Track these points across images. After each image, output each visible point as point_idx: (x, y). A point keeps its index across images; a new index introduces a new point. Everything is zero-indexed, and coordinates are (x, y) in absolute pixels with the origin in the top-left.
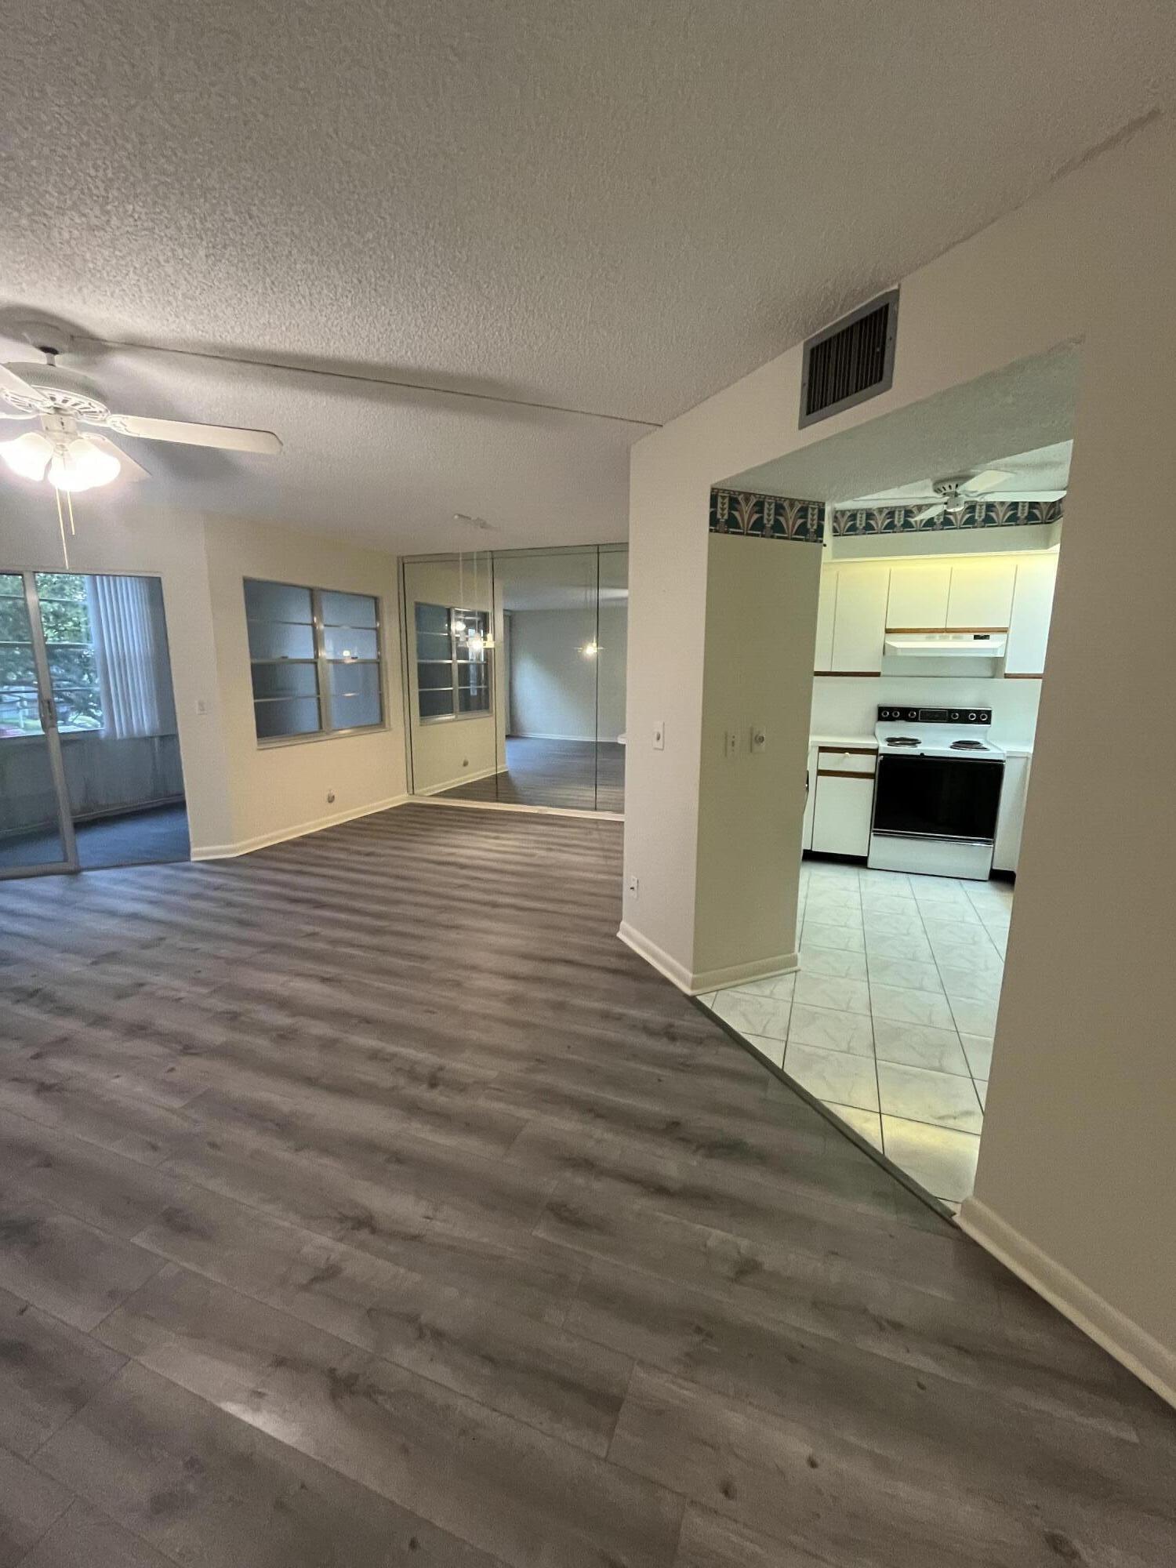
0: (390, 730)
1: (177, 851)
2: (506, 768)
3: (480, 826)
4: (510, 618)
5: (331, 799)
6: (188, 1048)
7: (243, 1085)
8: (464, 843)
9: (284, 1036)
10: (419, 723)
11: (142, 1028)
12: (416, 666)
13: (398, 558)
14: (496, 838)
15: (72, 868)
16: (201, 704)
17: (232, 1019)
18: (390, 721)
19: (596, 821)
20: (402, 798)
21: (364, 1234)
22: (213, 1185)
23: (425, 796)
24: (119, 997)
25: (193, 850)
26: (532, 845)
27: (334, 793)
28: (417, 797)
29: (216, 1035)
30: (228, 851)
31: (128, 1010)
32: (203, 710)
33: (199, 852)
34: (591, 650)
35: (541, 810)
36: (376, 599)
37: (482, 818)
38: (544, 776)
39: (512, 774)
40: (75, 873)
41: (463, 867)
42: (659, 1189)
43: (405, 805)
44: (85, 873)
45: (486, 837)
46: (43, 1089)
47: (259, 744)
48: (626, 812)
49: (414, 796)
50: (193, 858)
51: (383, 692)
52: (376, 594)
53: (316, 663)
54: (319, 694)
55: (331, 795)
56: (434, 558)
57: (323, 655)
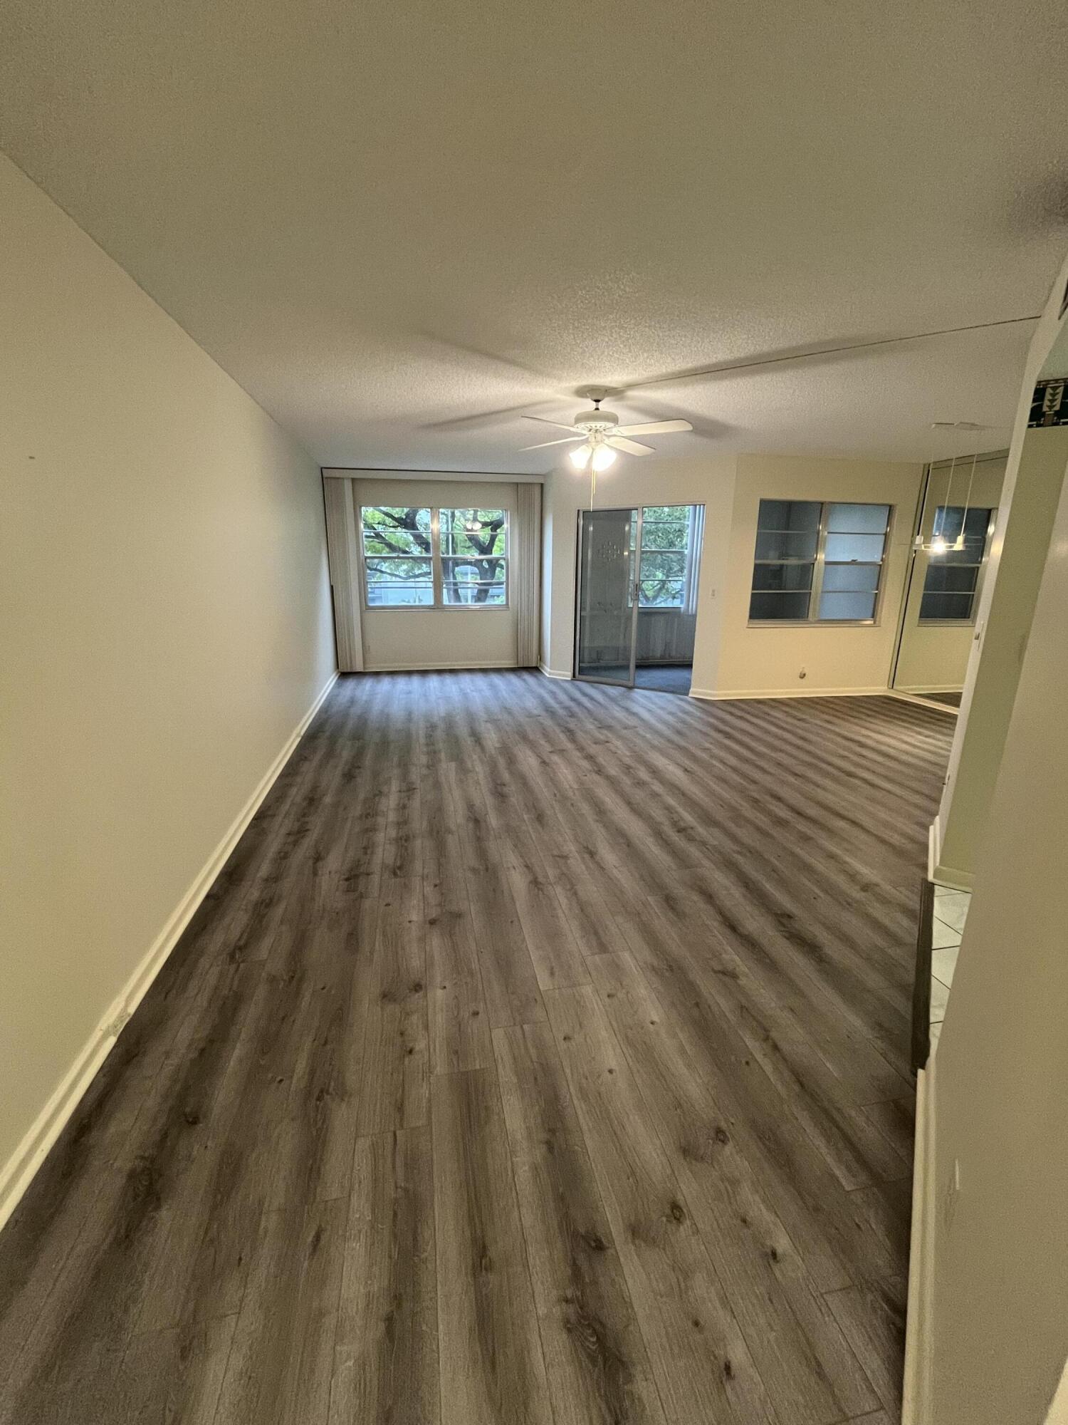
0: (880, 628)
1: (683, 690)
5: (803, 676)
6: (599, 771)
7: (610, 800)
9: (640, 784)
10: (916, 624)
11: (592, 757)
13: (921, 466)
15: (631, 684)
16: (713, 591)
17: (628, 769)
18: (882, 619)
20: (881, 690)
21: (587, 856)
22: (560, 816)
23: (905, 692)
24: (596, 743)
25: (691, 690)
27: (806, 671)
28: (896, 692)
29: (613, 771)
30: (711, 695)
31: (593, 749)
32: (714, 595)
33: (695, 692)
36: (890, 508)
40: (631, 688)
42: (732, 926)
43: (880, 696)
44: (636, 690)
46: (544, 762)
47: (748, 624)
48: (961, 706)
49: (892, 691)
50: (690, 695)
51: (880, 592)
52: (891, 502)
53: (814, 564)
54: (811, 589)
55: (804, 672)
56: (948, 463)
57: (821, 557)
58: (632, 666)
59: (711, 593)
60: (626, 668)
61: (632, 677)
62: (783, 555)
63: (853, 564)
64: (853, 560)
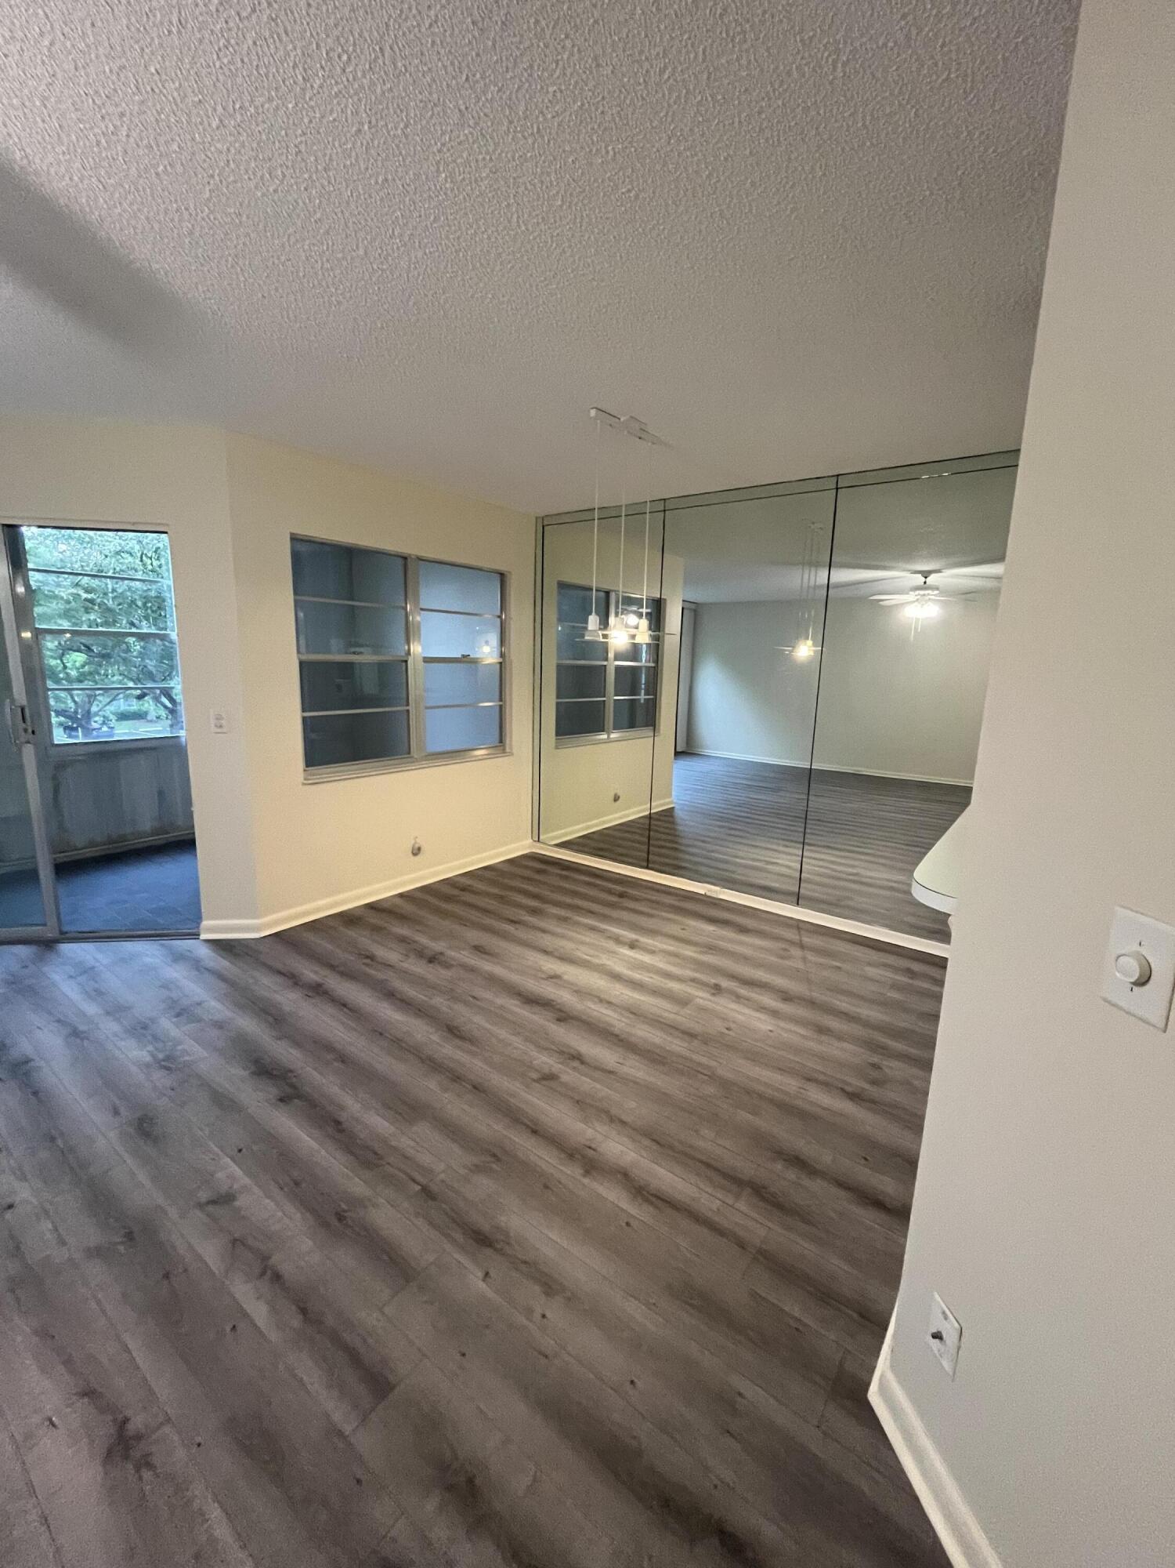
0: (512, 754)
2: (672, 802)
3: (615, 914)
4: (694, 613)
5: (416, 851)
8: (582, 953)
10: (554, 745)
12: (554, 668)
13: (537, 518)
14: (632, 946)
15: (50, 933)
16: (219, 718)
18: (511, 741)
19: (799, 925)
20: (522, 846)
23: (552, 844)
25: (205, 923)
26: (689, 973)
27: (420, 842)
28: (542, 847)
32: (222, 726)
33: (212, 928)
34: (805, 651)
35: (710, 890)
36: (502, 576)
37: (621, 895)
38: (722, 819)
39: (679, 814)
40: (47, 945)
41: (564, 1016)
43: (524, 857)
45: (618, 940)
47: (307, 775)
49: (538, 844)
50: (203, 936)
51: (505, 703)
52: (502, 568)
53: (406, 661)
54: (408, 705)
55: (417, 846)
56: (587, 516)
57: (417, 649)
58: (46, 873)
59: (213, 722)
60: (31, 876)
61: (50, 907)
62: (352, 644)
63: (464, 662)
64: (463, 656)
